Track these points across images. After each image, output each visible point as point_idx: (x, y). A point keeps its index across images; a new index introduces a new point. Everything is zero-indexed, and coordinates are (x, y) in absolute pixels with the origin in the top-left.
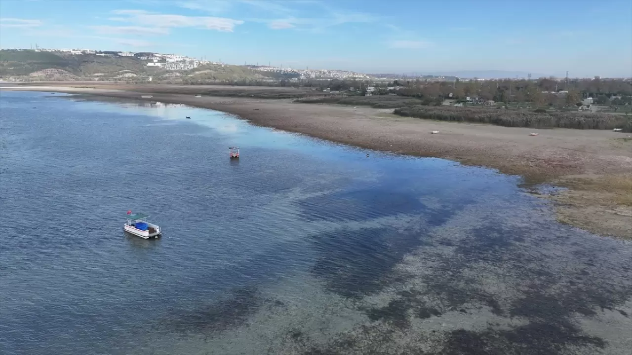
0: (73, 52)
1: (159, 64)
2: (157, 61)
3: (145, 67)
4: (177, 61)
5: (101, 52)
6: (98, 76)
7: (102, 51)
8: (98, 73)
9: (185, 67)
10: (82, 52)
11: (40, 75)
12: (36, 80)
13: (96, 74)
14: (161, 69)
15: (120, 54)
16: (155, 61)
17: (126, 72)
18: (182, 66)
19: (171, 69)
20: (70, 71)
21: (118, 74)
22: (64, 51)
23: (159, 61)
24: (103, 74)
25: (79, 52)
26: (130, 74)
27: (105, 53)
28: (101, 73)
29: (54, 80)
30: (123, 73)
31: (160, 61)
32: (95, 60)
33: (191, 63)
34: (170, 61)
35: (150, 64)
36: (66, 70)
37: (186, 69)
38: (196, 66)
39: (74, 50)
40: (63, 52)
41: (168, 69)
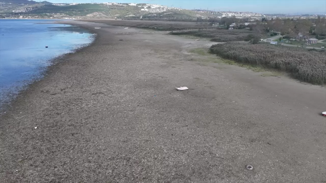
0: (108, 4)
1: (147, 10)
2: (146, 8)
3: (140, 11)
4: (156, 8)
5: (121, 4)
6: (116, 16)
7: (121, 3)
8: (117, 14)
9: (159, 11)
10: (112, 4)
11: (91, 15)
12: (88, 18)
13: (116, 15)
14: (147, 12)
15: (129, 4)
16: (145, 8)
17: (130, 14)
18: (158, 11)
19: (152, 12)
20: (104, 14)
21: (126, 15)
22: (105, 3)
23: (147, 8)
24: (119, 15)
25: (111, 4)
26: (132, 15)
27: (123, 4)
28: (118, 14)
29: (96, 18)
30: (128, 14)
31: (148, 8)
32: (116, 8)
33: (163, 9)
34: (153, 7)
35: (142, 10)
36: (102, 13)
37: (160, 12)
38: (165, 10)
39: (109, 3)
40: (104, 4)
41: (151, 12)
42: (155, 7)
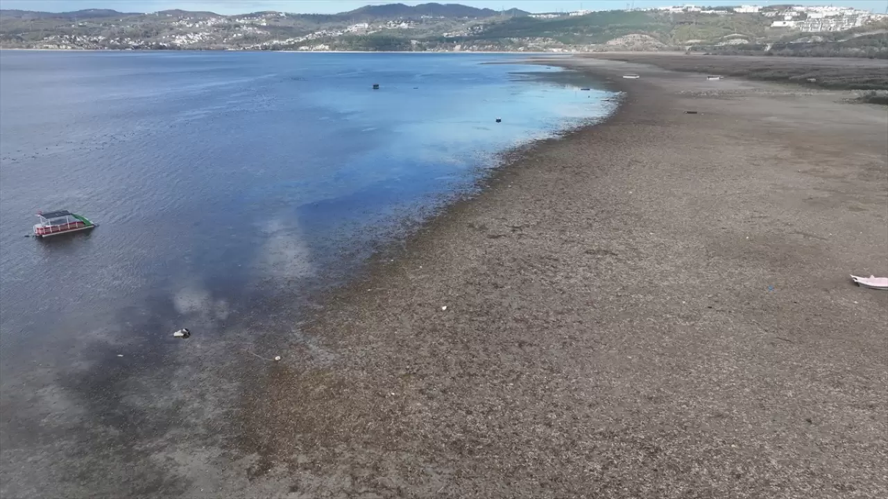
0: (672, 10)
1: (792, 24)
2: (790, 18)
3: (767, 28)
4: (827, 17)
5: (710, 9)
6: (690, 44)
7: (713, 6)
8: (694, 39)
9: (837, 26)
10: (683, 10)
11: (619, 42)
12: (611, 50)
13: (691, 41)
14: (792, 31)
15: (737, 10)
16: (786, 18)
17: (734, 38)
18: (832, 25)
19: (810, 30)
20: (655, 37)
21: (721, 41)
22: (662, 9)
23: (794, 18)
24: (699, 41)
25: (680, 9)
26: (740, 40)
27: (717, 9)
28: (698, 38)
29: (632, 50)
30: (729, 39)
31: (798, 17)
32: (694, 21)
33: (853, 18)
34: (813, 16)
35: (777, 24)
36: (651, 36)
37: (838, 29)
38: (858, 24)
39: (674, 7)
40: (660, 10)
41: (804, 30)
42: (825, 14)
